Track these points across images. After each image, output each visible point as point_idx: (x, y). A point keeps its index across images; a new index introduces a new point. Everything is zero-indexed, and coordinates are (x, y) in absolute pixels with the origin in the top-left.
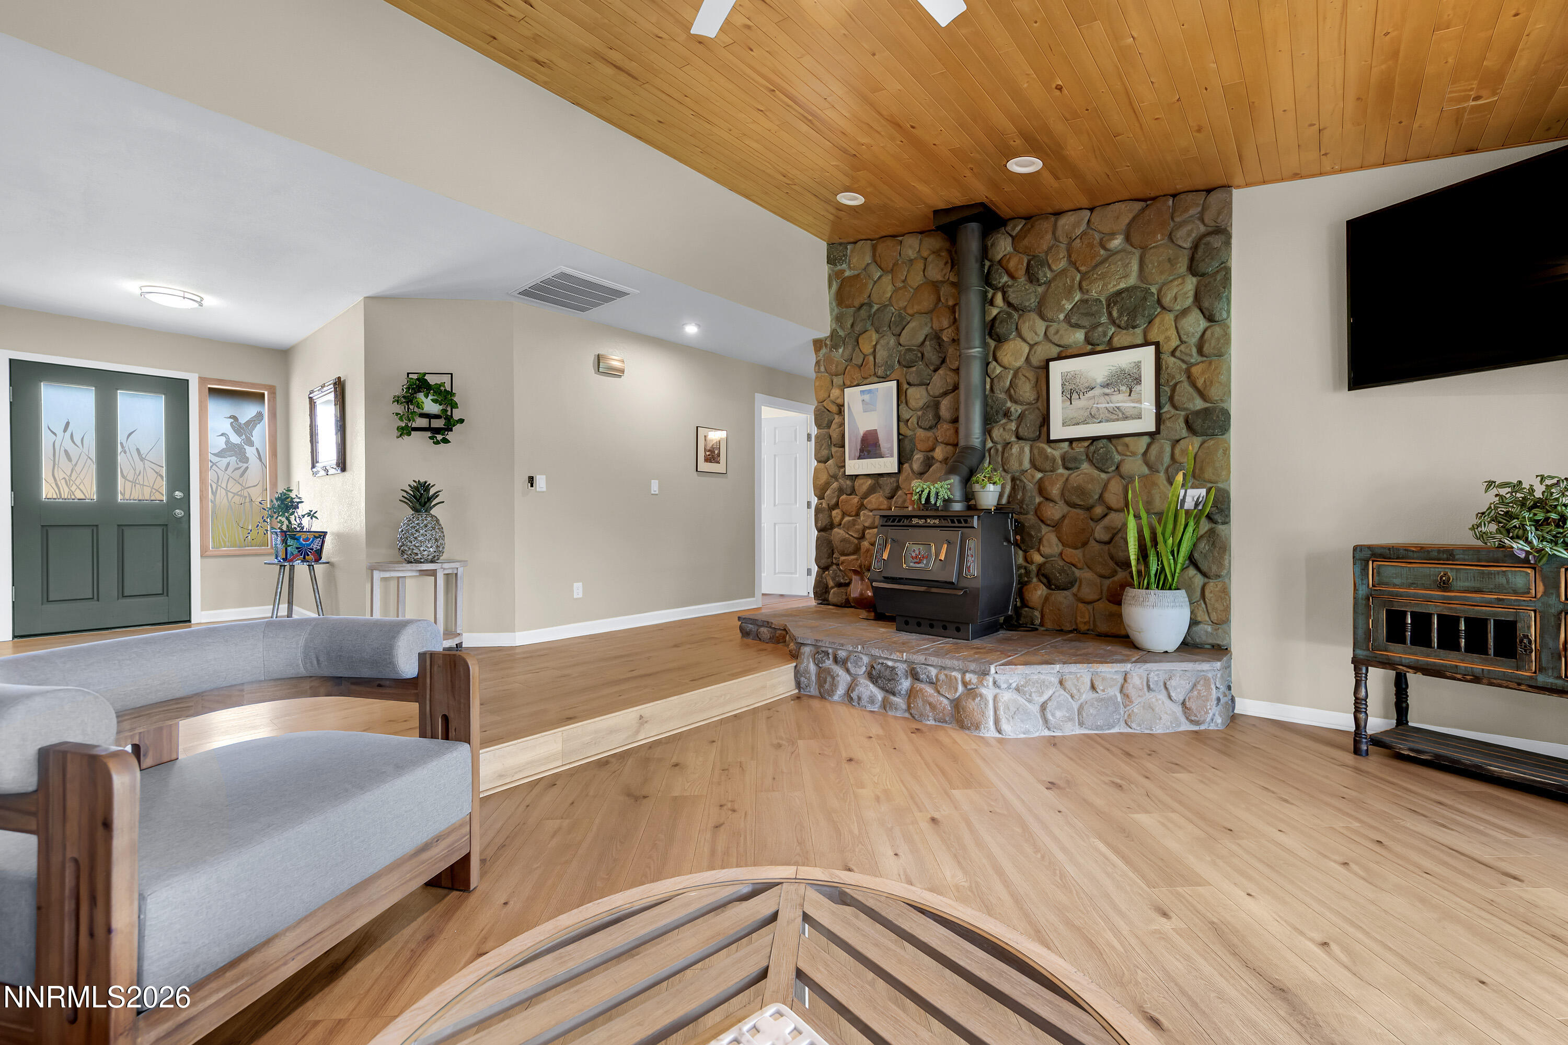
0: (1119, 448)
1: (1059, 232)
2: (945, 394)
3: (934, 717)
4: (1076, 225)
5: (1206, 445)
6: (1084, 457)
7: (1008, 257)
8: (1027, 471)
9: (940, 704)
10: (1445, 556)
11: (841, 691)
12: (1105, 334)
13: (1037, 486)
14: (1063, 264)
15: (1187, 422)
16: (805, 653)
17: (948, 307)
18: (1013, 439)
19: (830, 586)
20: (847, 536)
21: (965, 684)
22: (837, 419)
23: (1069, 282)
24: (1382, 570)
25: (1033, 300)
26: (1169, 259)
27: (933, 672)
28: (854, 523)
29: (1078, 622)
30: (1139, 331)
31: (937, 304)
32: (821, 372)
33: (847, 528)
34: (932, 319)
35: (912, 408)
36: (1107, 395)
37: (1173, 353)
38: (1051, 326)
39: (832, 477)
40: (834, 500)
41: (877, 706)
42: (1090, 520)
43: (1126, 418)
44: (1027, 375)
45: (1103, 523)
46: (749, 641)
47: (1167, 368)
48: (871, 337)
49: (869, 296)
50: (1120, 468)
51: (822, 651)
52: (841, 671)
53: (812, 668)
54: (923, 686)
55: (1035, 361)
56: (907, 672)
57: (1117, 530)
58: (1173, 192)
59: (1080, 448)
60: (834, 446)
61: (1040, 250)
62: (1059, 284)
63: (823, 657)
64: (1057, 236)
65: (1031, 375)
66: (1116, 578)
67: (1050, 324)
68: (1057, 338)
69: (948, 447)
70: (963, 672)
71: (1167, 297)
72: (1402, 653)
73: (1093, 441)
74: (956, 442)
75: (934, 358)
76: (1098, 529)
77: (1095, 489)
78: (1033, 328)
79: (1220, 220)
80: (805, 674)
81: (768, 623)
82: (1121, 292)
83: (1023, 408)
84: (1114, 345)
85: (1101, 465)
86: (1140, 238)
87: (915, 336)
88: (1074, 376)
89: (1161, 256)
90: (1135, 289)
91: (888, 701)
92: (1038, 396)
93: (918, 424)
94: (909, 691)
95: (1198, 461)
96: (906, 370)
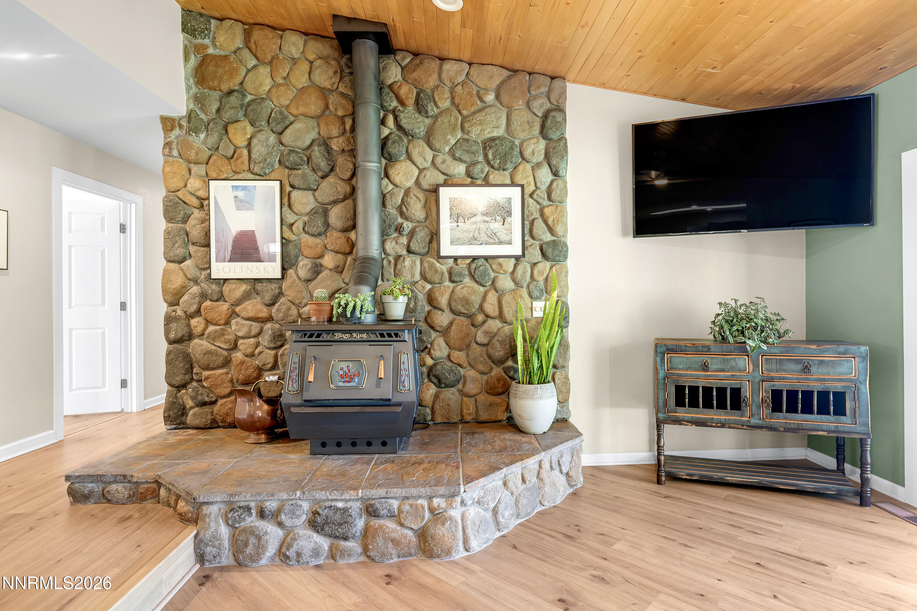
0: (494, 267)
1: (444, 75)
2: (335, 202)
3: (399, 553)
4: (458, 73)
5: (555, 268)
6: (467, 273)
7: (399, 84)
8: (417, 282)
9: (405, 537)
10: (706, 349)
11: (271, 550)
12: (482, 172)
13: (426, 297)
14: (447, 103)
15: (541, 250)
16: (210, 514)
17: (338, 117)
18: (404, 252)
19: (188, 407)
20: (213, 347)
21: (432, 510)
22: (197, 214)
23: (453, 120)
24: (673, 359)
25: (422, 129)
26: (528, 121)
27: (395, 504)
28: (222, 333)
29: (464, 414)
30: (507, 173)
31: (324, 111)
32: (173, 156)
33: (212, 338)
34: (319, 125)
35: (296, 212)
36: (487, 222)
37: (531, 196)
38: (437, 155)
39: (189, 280)
40: (194, 308)
41: (322, 558)
42: (471, 327)
43: (501, 243)
44: (418, 195)
45: (483, 328)
46: (90, 507)
47: (528, 207)
48: (244, 128)
49: (241, 84)
50: (496, 283)
51: (240, 507)
52: (270, 527)
53: (224, 531)
54: (381, 522)
55: (426, 183)
56: (361, 509)
57: (493, 334)
58: (530, 70)
59: (463, 264)
60: (193, 244)
61: (428, 86)
62: (444, 121)
63: (241, 514)
64: (442, 78)
65: (421, 195)
66: (493, 374)
67: (437, 153)
68: (443, 167)
69: (339, 255)
70: (430, 498)
71: (527, 151)
72: (683, 413)
73: (475, 259)
74: (348, 250)
75: (323, 165)
76: (479, 333)
77: (476, 300)
78: (422, 154)
79: (560, 102)
80: (211, 542)
81: (125, 476)
82: (493, 139)
83: (414, 224)
84: (490, 181)
85: (480, 280)
86: (506, 99)
87: (300, 138)
88: (462, 203)
89: (521, 117)
90: (505, 138)
91: (338, 547)
92: (426, 215)
93: (303, 230)
94: (365, 531)
95: (550, 279)
96: (289, 172)
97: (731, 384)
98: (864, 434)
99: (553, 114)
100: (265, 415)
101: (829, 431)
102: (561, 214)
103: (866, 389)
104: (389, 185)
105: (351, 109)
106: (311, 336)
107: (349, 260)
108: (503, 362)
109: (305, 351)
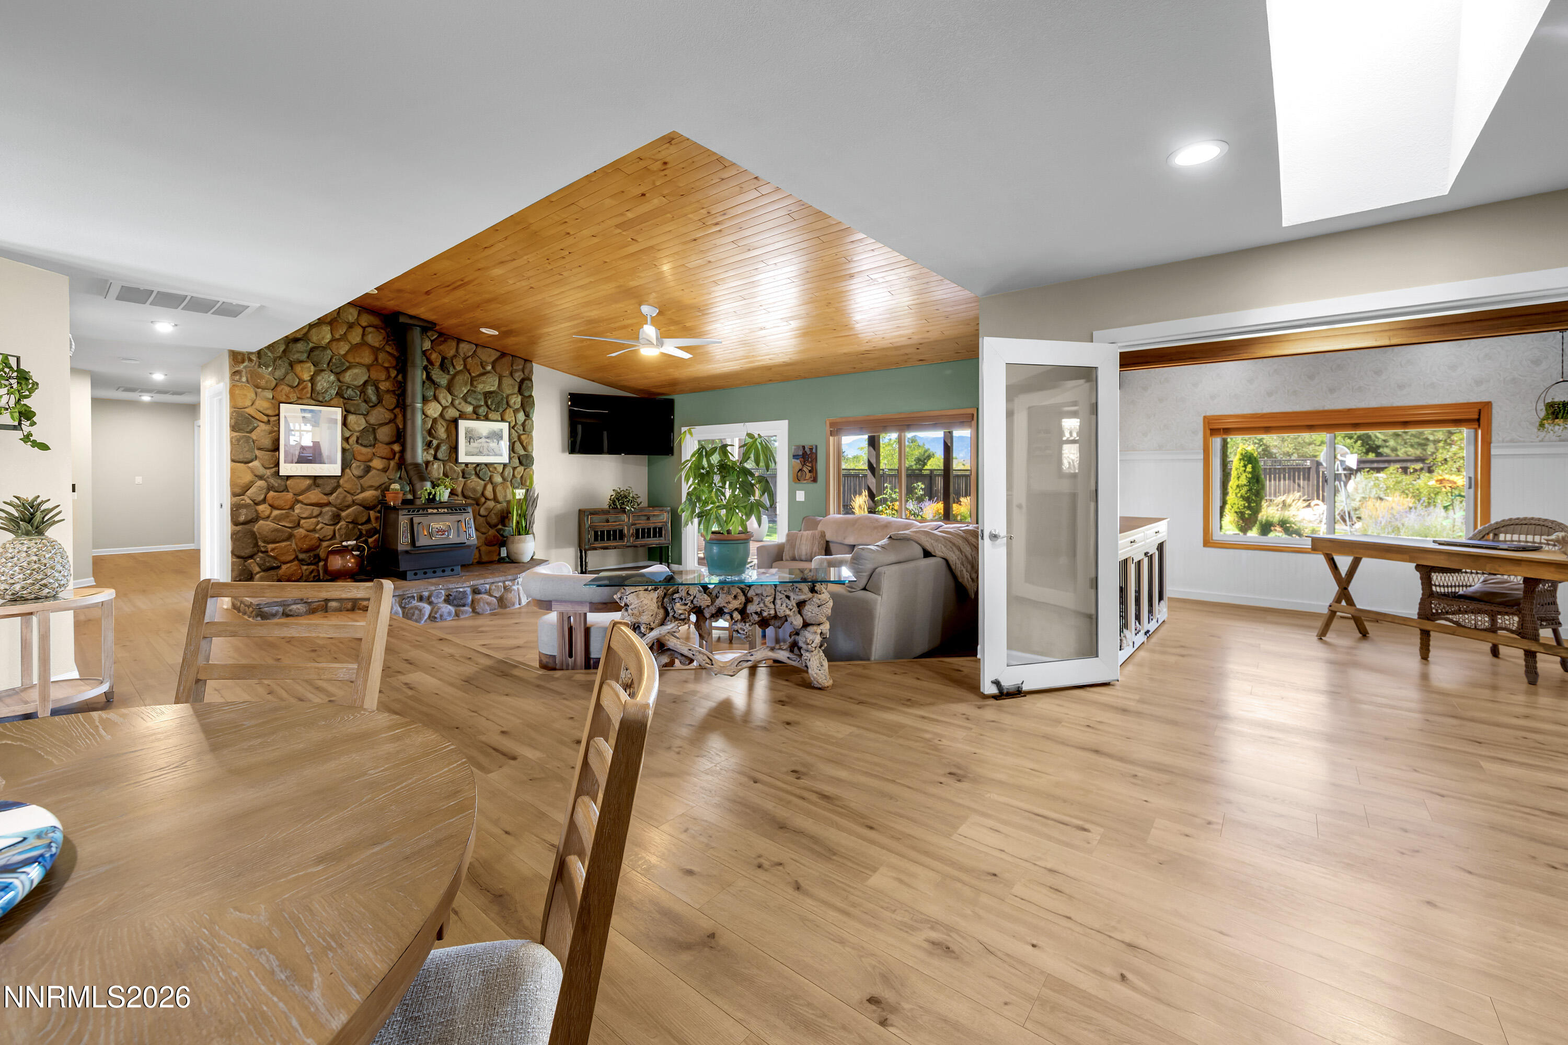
0: (491, 469)
2: (381, 425)
4: (469, 350)
5: (527, 470)
6: (474, 473)
7: (429, 351)
10: (608, 512)
12: (484, 412)
14: (462, 367)
15: (519, 459)
17: (385, 367)
18: (432, 459)
19: (254, 572)
20: (278, 526)
21: (504, 588)
22: (267, 427)
23: (466, 378)
24: (592, 517)
25: (445, 382)
26: (511, 384)
27: (487, 587)
28: (286, 516)
30: (499, 414)
31: (374, 363)
32: (243, 382)
33: (277, 520)
34: (370, 371)
35: (351, 429)
36: (488, 442)
39: (257, 476)
40: (261, 497)
41: (452, 616)
43: (495, 455)
45: (484, 506)
47: (512, 434)
48: (310, 367)
50: (491, 479)
54: (481, 596)
55: (448, 416)
56: (471, 591)
57: (491, 509)
58: (512, 355)
59: (471, 467)
60: (259, 449)
61: (449, 355)
62: (459, 379)
63: (410, 601)
64: (459, 351)
65: (444, 424)
66: (490, 533)
67: (454, 398)
68: (460, 407)
69: (385, 460)
70: (504, 582)
71: (511, 401)
72: (597, 545)
73: (478, 465)
74: (392, 456)
75: (374, 398)
76: (483, 509)
77: (480, 489)
78: (445, 398)
79: (530, 375)
81: (302, 600)
82: (491, 392)
83: (439, 441)
84: (489, 418)
85: (483, 477)
86: (498, 369)
87: (355, 380)
88: (472, 430)
89: (507, 381)
90: (498, 393)
91: (460, 611)
92: (448, 436)
93: (357, 442)
94: (473, 601)
95: (524, 477)
96: (345, 401)
97: (619, 528)
98: (670, 544)
99: (526, 382)
100: (354, 565)
101: (657, 545)
102: (531, 440)
103: (669, 525)
104: (423, 417)
105: (394, 363)
106: (413, 511)
107: (392, 463)
108: (496, 525)
109: (412, 520)
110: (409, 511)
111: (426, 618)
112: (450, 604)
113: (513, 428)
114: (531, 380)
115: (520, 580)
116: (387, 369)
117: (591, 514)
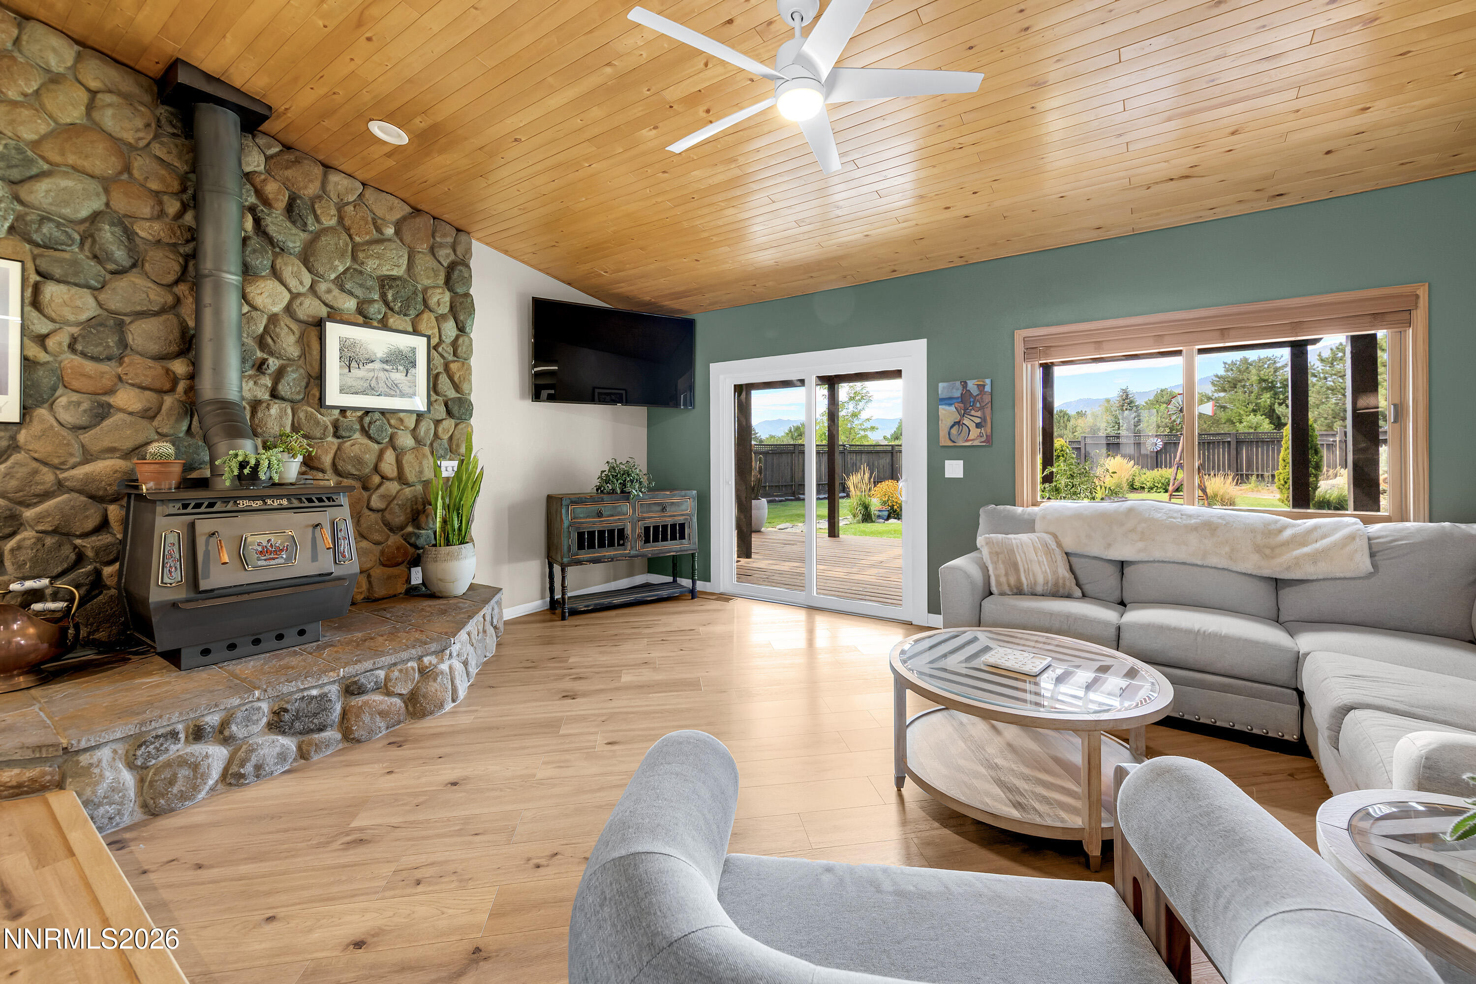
0: (393, 422)
1: (330, 187)
2: (139, 315)
4: (348, 190)
5: (460, 427)
6: (358, 427)
7: (261, 176)
9: (395, 705)
10: (600, 500)
11: (215, 774)
12: (379, 312)
14: (333, 222)
15: (446, 405)
16: (98, 762)
17: (150, 190)
18: (267, 397)
21: (422, 670)
23: (341, 244)
24: (575, 510)
25: (296, 244)
26: (432, 268)
27: (382, 674)
29: (355, 593)
30: (408, 320)
31: (121, 174)
34: (107, 191)
35: (53, 315)
36: (387, 371)
38: (319, 281)
41: (290, 761)
42: (362, 491)
43: (402, 396)
44: (290, 326)
45: (378, 492)
47: (434, 360)
50: (394, 440)
51: (156, 736)
52: (211, 748)
53: (127, 778)
54: (365, 698)
55: (302, 313)
56: (340, 691)
57: (392, 498)
58: (436, 215)
59: (352, 416)
61: (306, 192)
62: (328, 242)
63: (162, 745)
64: (328, 189)
65: (294, 326)
66: (389, 543)
67: (317, 278)
68: (328, 298)
69: (148, 393)
70: (420, 658)
71: (432, 299)
72: (584, 555)
73: (367, 412)
74: (167, 386)
75: (120, 255)
76: (374, 497)
77: (370, 458)
78: (297, 276)
79: (466, 257)
80: (107, 798)
82: (394, 279)
83: (282, 362)
84: (389, 325)
85: (376, 436)
86: (408, 238)
87: (67, 203)
88: (354, 344)
89: (424, 262)
90: (405, 281)
91: (310, 744)
92: (303, 354)
93: (72, 347)
94: (344, 714)
95: (455, 438)
96: (37, 251)
97: (618, 526)
98: (694, 550)
99: (458, 267)
100: (35, 640)
101: (677, 552)
102: (467, 372)
103: (695, 519)
104: (246, 309)
105: (176, 186)
106: (198, 506)
107: (168, 400)
108: (402, 528)
109: (192, 526)
110: (185, 506)
111: (211, 782)
112: (284, 733)
113: (435, 348)
114: (468, 266)
115: (455, 649)
116: (157, 195)
117: (573, 502)
